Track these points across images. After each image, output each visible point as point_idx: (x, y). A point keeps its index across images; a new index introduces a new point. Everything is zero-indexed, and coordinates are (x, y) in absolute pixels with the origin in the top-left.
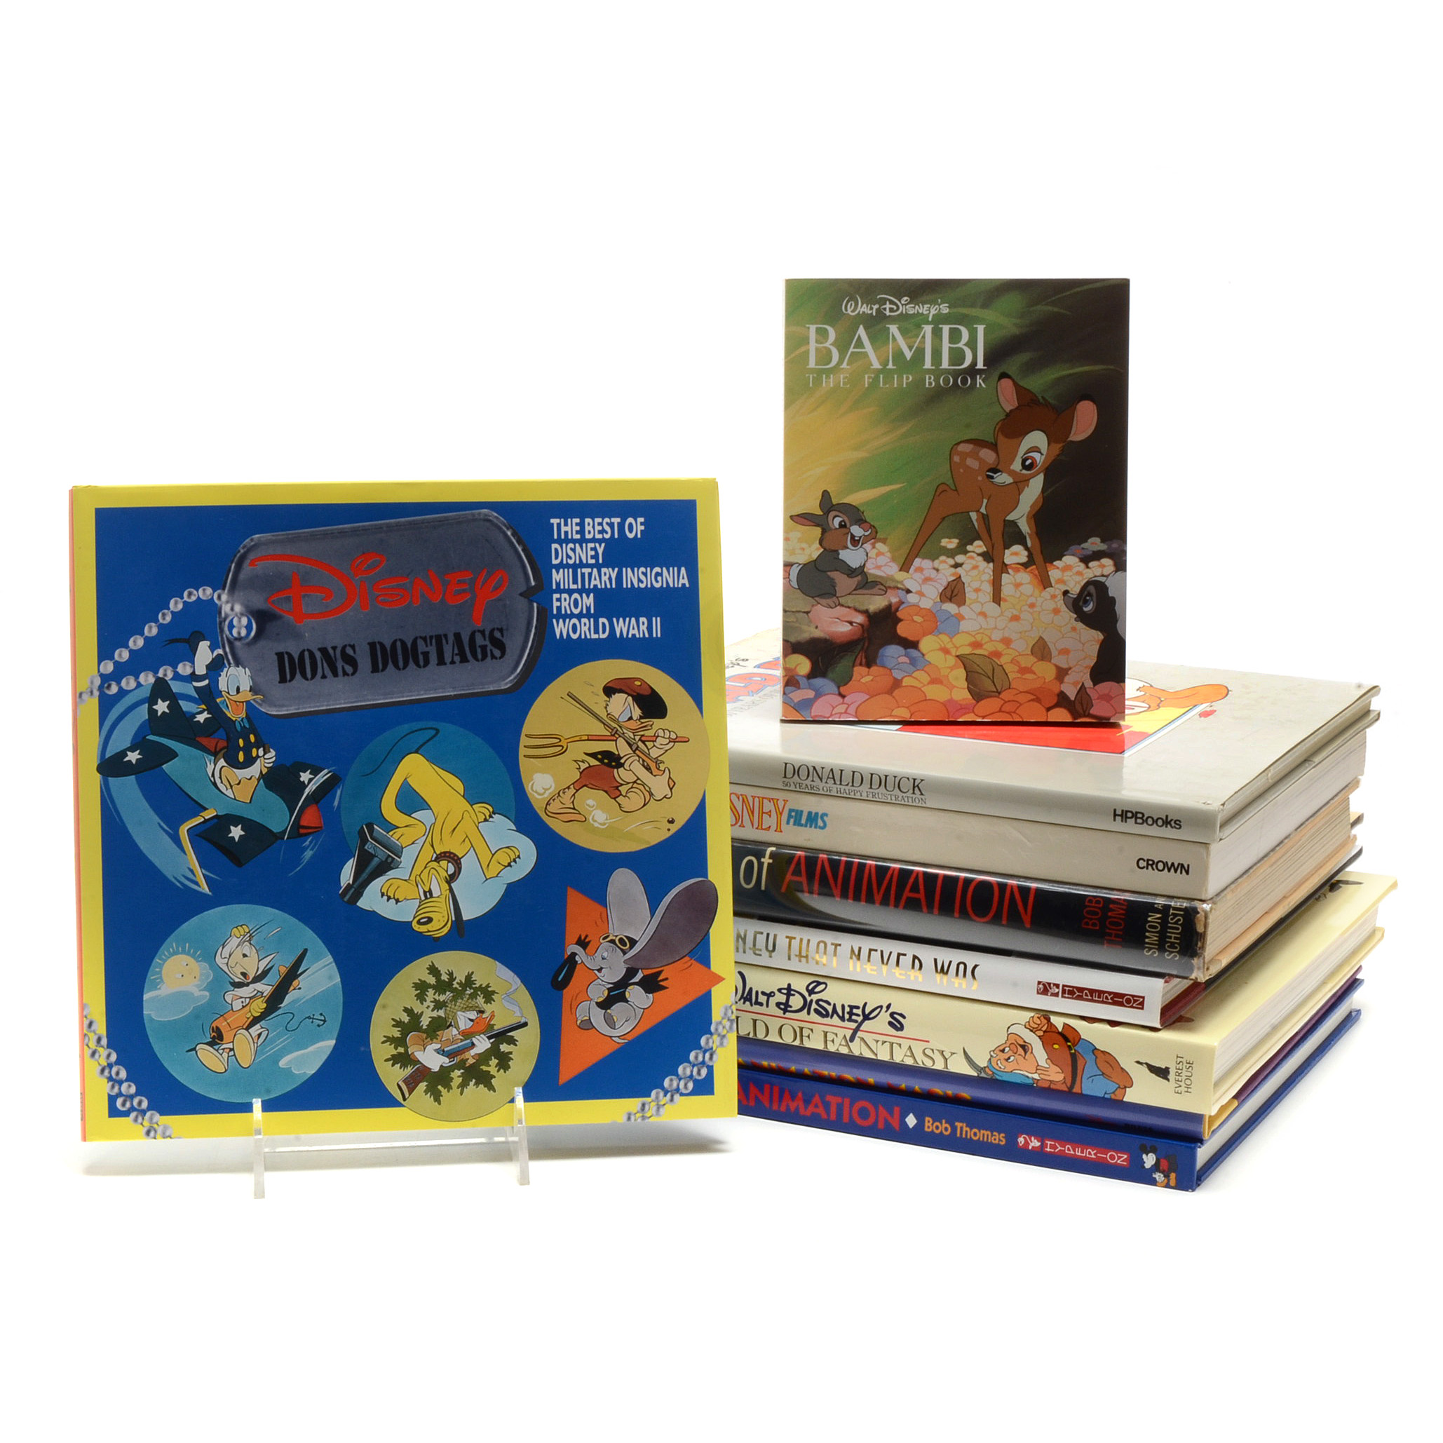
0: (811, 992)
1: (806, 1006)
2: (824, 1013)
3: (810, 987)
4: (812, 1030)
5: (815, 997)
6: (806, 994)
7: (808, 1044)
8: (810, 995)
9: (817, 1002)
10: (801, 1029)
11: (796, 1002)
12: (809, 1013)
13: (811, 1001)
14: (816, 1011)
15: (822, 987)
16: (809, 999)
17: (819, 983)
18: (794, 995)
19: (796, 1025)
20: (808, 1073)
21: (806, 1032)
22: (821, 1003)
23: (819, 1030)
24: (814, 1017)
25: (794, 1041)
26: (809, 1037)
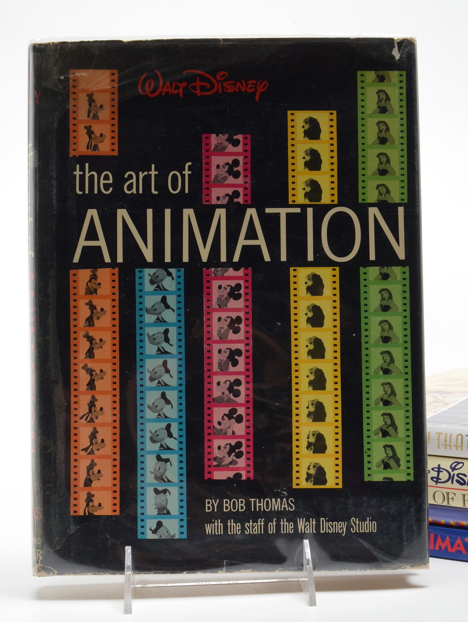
0: (453, 469)
1: (451, 478)
2: (463, 482)
3: (453, 466)
4: (455, 494)
5: (456, 472)
6: (450, 470)
7: (452, 504)
8: (453, 471)
9: (458, 475)
10: (448, 494)
11: (444, 476)
12: (452, 483)
13: (454, 475)
14: (457, 481)
15: (461, 465)
16: (452, 474)
17: (459, 463)
18: (442, 472)
19: (444, 491)
20: (454, 524)
21: (451, 496)
22: (460, 476)
23: (459, 493)
24: (456, 485)
25: (443, 502)
26: (453, 499)
